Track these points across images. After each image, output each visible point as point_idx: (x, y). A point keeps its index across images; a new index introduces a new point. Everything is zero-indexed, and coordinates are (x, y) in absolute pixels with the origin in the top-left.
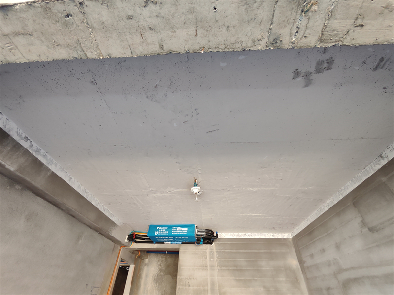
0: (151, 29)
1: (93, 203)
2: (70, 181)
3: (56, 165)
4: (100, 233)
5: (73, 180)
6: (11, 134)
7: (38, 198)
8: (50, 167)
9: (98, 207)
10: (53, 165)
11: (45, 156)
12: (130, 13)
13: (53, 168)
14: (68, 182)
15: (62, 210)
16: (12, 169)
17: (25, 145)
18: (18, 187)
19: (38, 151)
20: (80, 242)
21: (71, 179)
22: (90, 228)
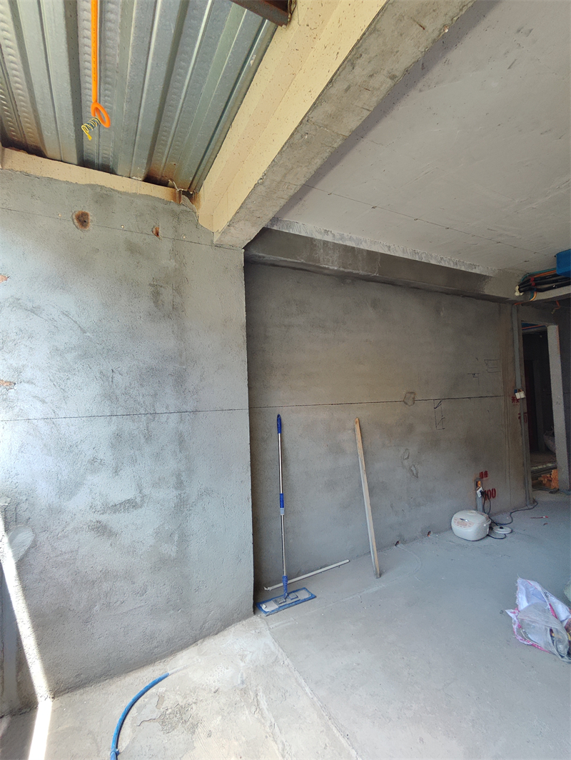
0: (371, 76)
1: (433, 262)
2: (389, 250)
3: (366, 242)
4: (464, 296)
5: (392, 247)
6: (314, 236)
7: (371, 283)
8: (362, 247)
9: (443, 264)
10: (363, 243)
11: (351, 239)
12: (345, 87)
13: (364, 246)
14: (388, 253)
15: (400, 286)
16: (336, 268)
17: (329, 238)
18: (348, 281)
19: (342, 238)
20: (442, 314)
21: (390, 247)
22: (447, 294)
